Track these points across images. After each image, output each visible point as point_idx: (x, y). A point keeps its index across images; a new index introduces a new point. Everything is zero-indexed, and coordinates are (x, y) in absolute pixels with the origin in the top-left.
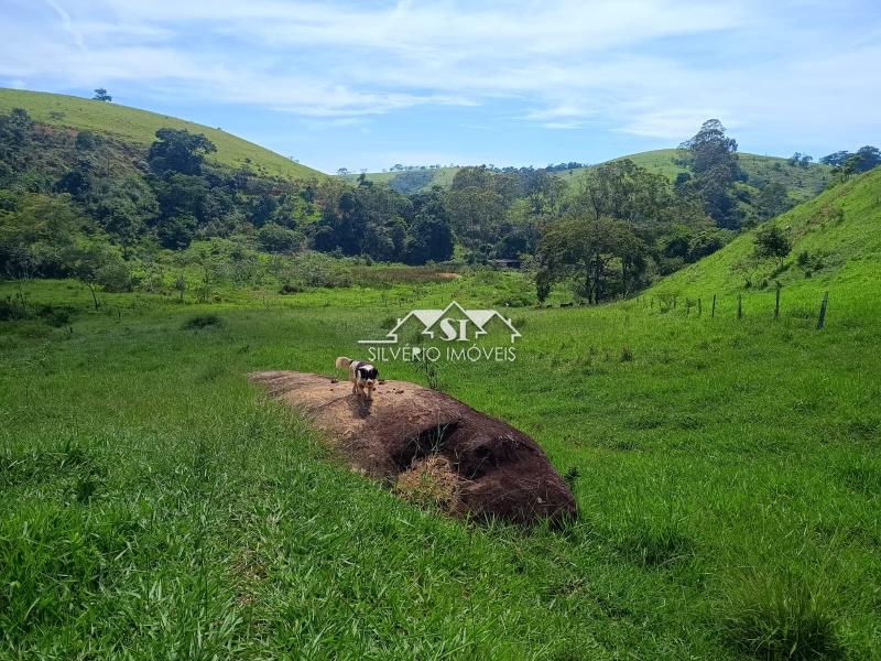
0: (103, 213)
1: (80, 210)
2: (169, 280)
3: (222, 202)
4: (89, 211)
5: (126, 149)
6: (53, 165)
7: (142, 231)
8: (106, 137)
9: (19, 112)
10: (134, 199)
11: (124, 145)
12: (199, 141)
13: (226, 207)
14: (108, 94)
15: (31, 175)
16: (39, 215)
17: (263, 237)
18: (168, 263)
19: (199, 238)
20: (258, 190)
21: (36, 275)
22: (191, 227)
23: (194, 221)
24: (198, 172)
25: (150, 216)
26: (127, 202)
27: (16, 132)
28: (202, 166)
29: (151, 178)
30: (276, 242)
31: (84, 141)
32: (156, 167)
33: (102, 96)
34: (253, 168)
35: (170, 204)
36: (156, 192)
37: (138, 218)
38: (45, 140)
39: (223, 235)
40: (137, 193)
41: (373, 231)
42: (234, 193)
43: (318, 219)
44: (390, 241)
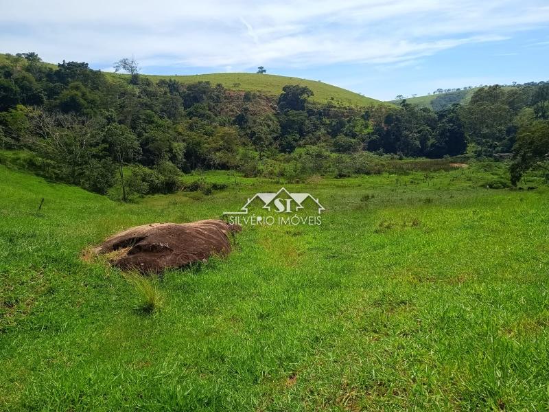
0: (253, 134)
1: (242, 134)
2: (277, 171)
3: (314, 125)
4: (247, 134)
5: (268, 99)
6: (233, 111)
7: (271, 144)
8: (258, 94)
9: (219, 85)
10: (269, 126)
11: (267, 97)
12: (304, 90)
13: (316, 128)
14: (264, 69)
15: (223, 118)
16: (222, 138)
17: (335, 144)
18: (280, 161)
19: (300, 146)
20: (336, 116)
21: (217, 168)
22: (296, 140)
23: (298, 136)
24: (303, 108)
25: (275, 135)
26: (265, 128)
27: (217, 96)
28: (306, 104)
29: (278, 114)
30: (342, 146)
31: (248, 97)
32: (281, 108)
33: (262, 70)
34: (335, 103)
35: (286, 127)
36: (280, 122)
37: (269, 136)
38: (230, 99)
39: (314, 144)
40: (270, 123)
41: (407, 136)
42: (321, 119)
43: (371, 131)
44: (418, 143)
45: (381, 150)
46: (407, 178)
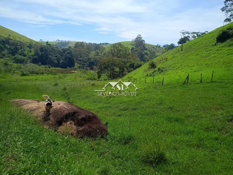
17: (15, 59)
20: (13, 45)
30: (19, 60)
39: (1, 58)
41: (51, 58)
42: (5, 45)
43: (33, 54)
44: (56, 61)
45: (40, 63)
46: (57, 76)
